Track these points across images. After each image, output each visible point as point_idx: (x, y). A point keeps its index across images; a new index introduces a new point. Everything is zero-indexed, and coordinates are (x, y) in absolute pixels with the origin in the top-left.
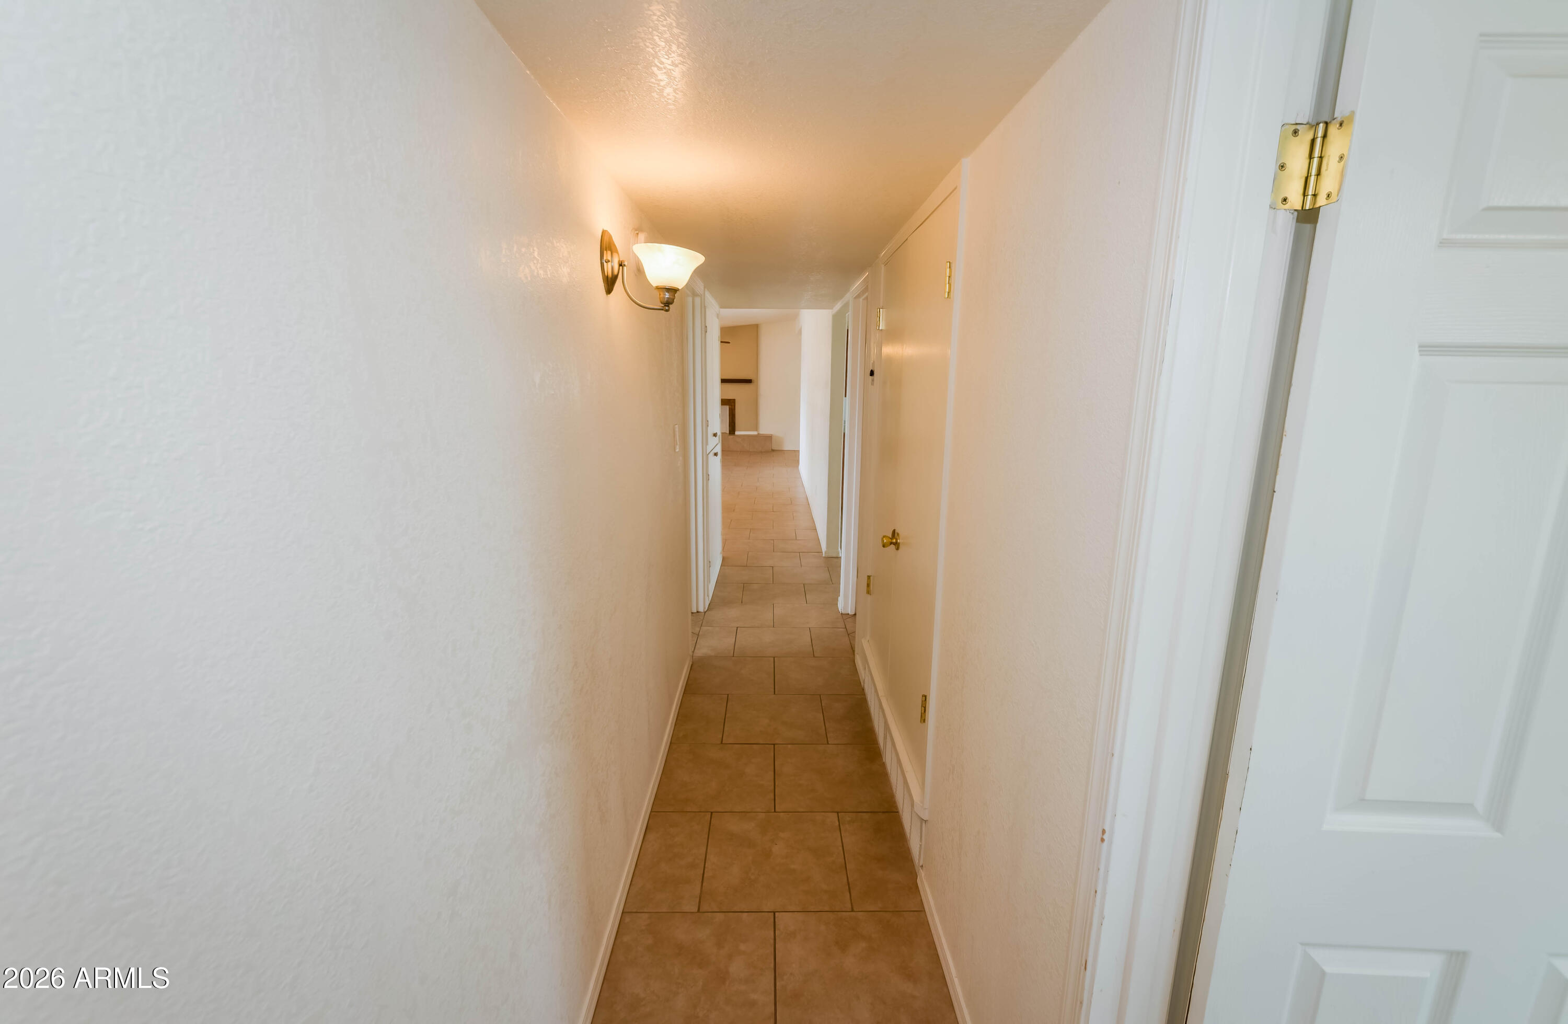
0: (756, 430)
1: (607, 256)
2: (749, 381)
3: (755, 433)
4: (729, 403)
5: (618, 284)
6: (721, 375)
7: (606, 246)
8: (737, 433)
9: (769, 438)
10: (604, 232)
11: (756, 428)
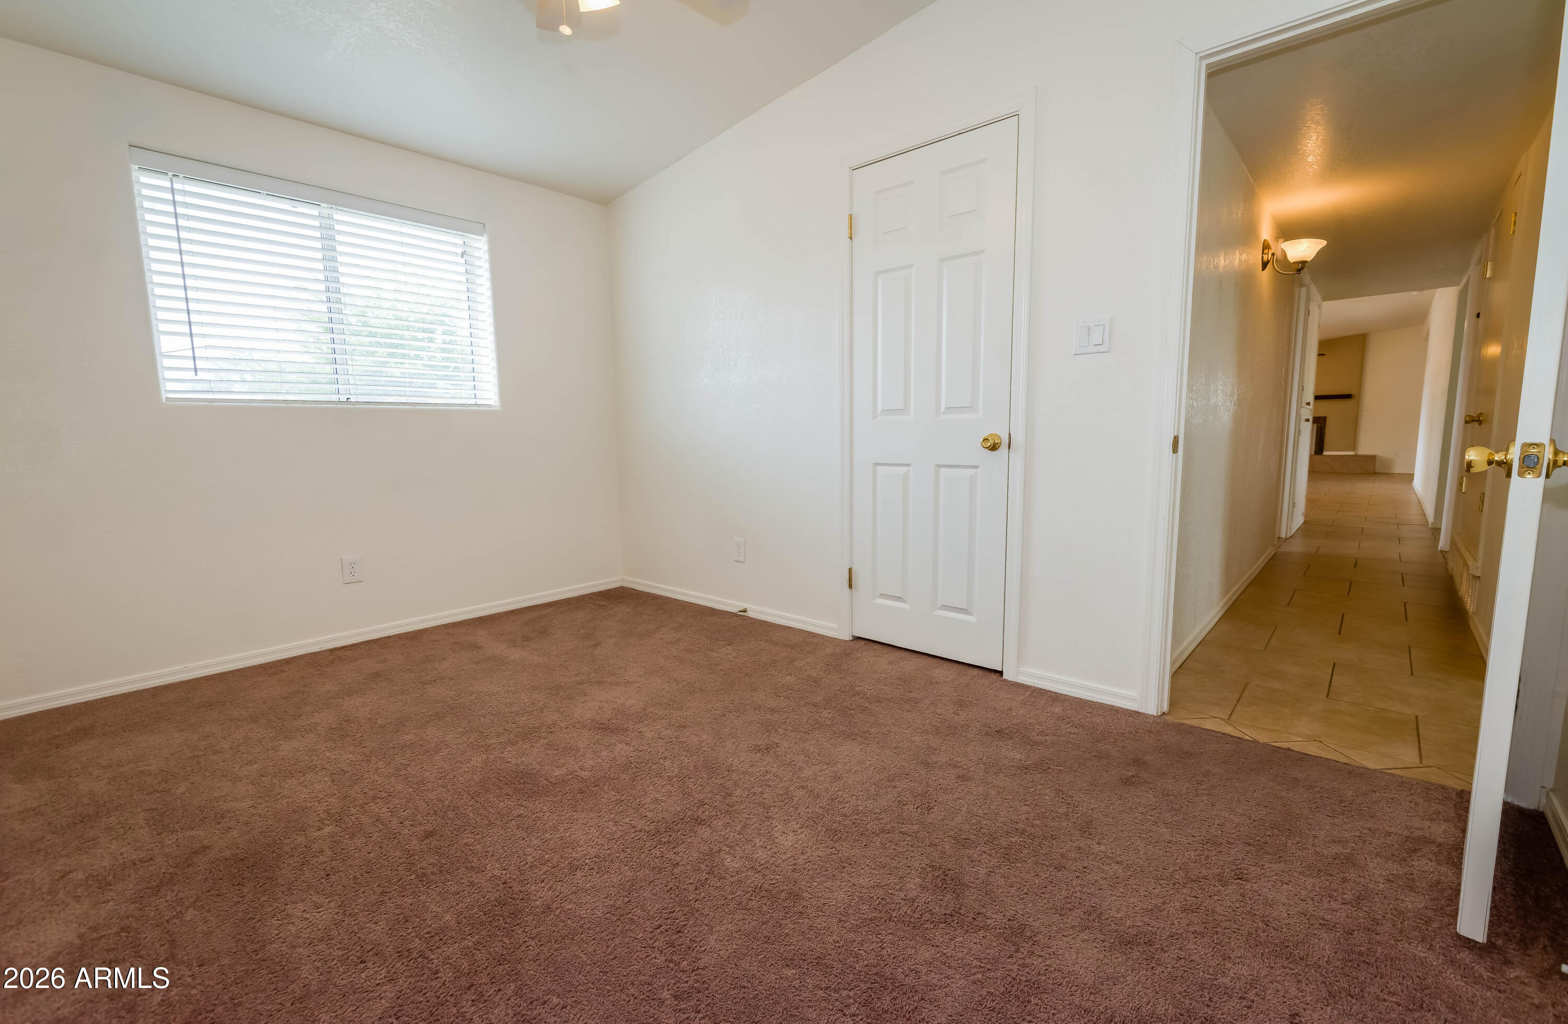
0: (1354, 450)
1: (1266, 251)
2: (1348, 397)
3: (1352, 453)
4: (1320, 423)
5: (1269, 266)
6: (1319, 351)
7: (1266, 246)
8: (1325, 453)
9: (1373, 458)
10: (1264, 240)
11: (1354, 447)
